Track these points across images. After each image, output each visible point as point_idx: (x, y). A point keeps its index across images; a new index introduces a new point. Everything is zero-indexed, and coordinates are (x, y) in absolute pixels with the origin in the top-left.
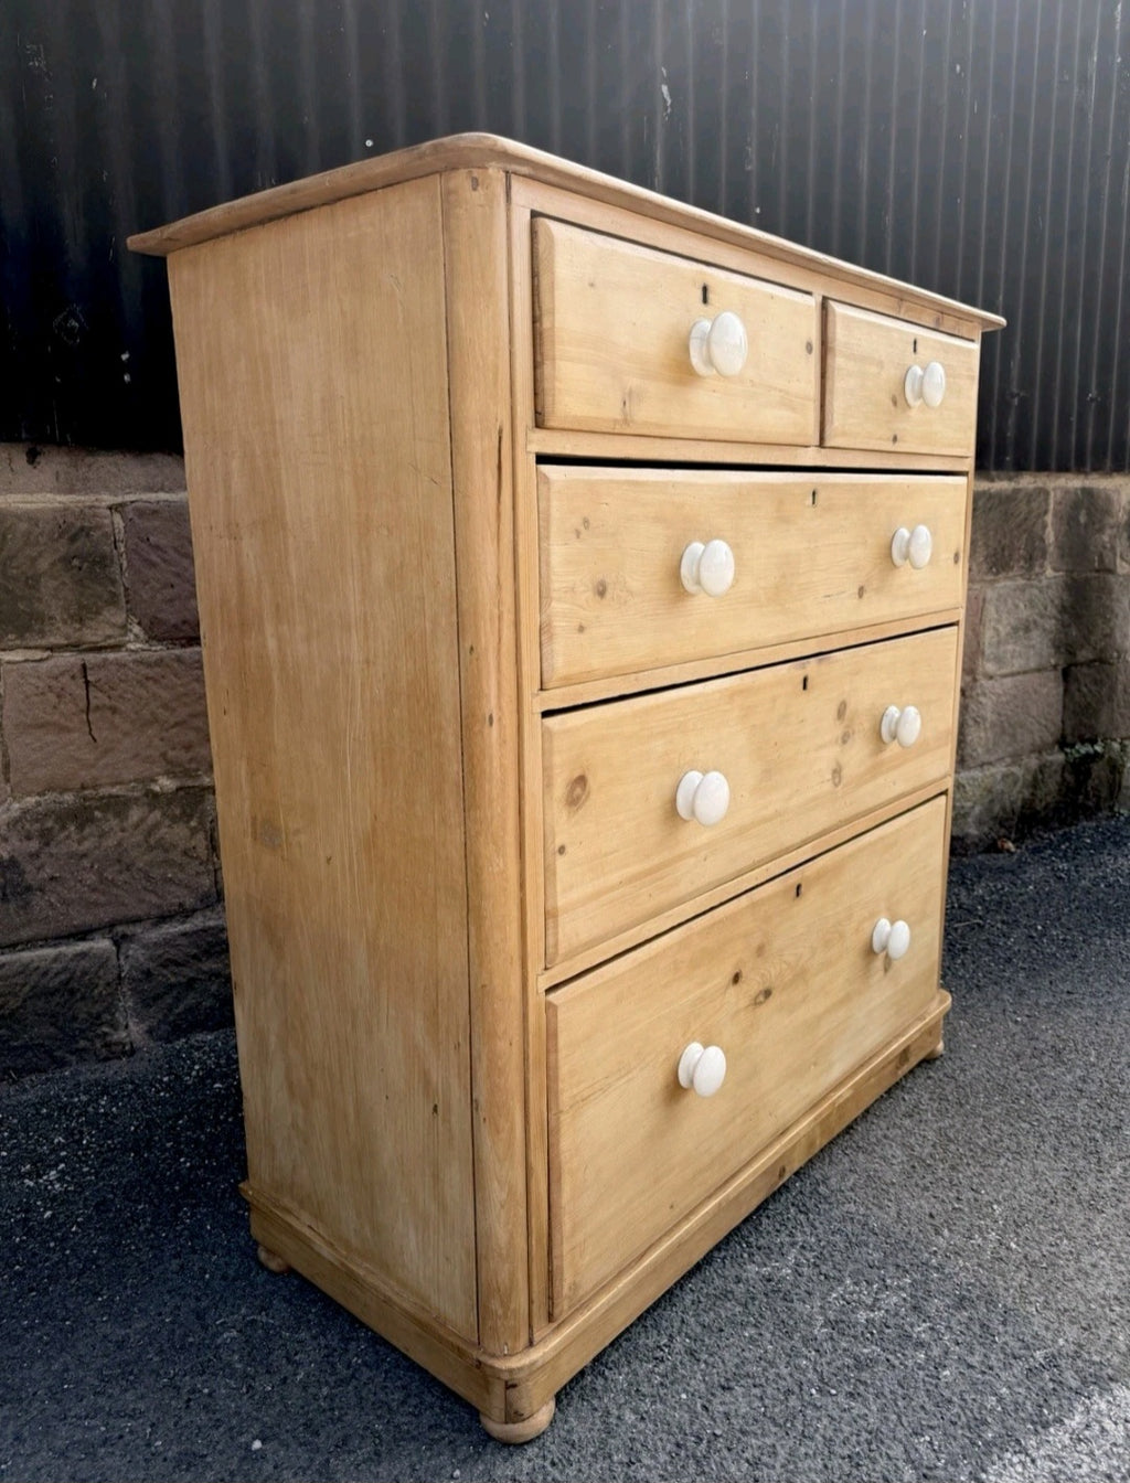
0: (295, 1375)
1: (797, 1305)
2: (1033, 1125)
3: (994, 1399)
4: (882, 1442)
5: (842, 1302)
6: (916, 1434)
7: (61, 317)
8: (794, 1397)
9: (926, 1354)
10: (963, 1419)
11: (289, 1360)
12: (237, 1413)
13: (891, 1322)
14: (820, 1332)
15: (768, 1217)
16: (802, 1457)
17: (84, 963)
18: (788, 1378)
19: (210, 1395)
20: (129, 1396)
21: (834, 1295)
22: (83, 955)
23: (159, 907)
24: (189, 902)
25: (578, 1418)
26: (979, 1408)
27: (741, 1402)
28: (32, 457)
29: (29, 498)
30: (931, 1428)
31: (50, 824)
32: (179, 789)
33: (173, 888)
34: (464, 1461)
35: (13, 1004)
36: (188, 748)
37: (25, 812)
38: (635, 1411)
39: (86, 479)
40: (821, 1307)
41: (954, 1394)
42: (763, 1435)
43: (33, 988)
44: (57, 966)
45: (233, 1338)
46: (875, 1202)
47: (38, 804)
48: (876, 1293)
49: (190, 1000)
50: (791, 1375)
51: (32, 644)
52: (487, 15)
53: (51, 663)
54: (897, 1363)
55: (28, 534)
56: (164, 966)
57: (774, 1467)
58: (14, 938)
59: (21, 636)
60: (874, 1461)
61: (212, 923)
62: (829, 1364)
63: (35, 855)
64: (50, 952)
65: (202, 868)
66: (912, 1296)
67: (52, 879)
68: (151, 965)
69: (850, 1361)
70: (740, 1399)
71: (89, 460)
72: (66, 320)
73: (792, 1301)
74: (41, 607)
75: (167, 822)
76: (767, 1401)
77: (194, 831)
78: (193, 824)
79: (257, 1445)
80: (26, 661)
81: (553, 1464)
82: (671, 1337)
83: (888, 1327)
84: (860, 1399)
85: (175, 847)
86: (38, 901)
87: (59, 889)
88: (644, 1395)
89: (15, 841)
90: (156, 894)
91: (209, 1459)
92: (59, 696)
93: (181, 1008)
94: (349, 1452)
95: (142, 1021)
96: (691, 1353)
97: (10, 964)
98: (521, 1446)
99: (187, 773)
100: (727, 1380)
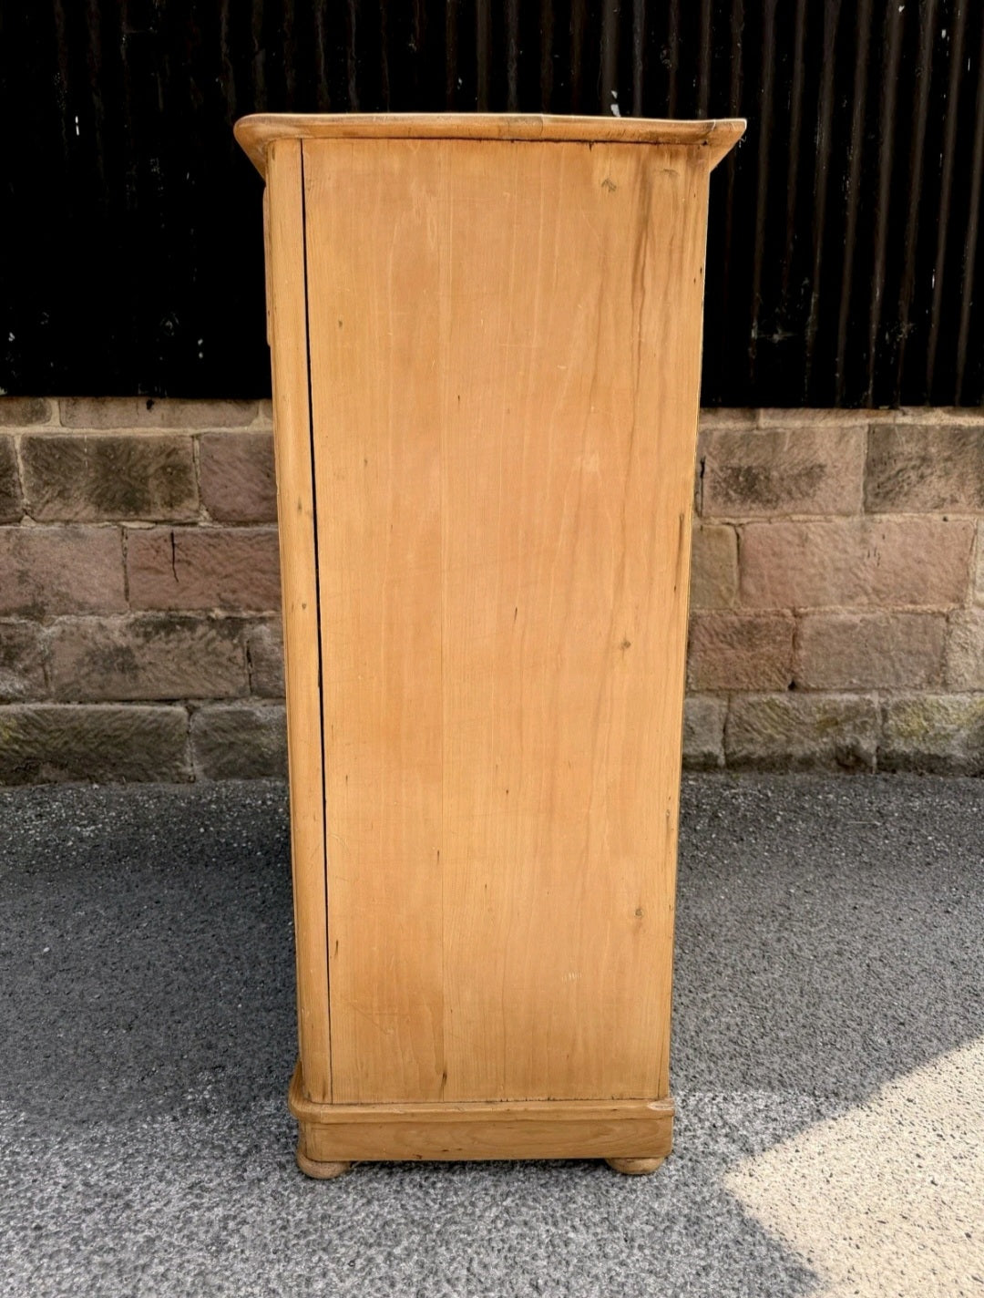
0: (86, 938)
7: (163, 319)
11: (91, 931)
17: (166, 719)
19: (43, 934)
22: (167, 714)
23: (214, 692)
24: (232, 692)
28: (150, 405)
29: (145, 430)
31: (149, 629)
32: (228, 618)
33: (222, 681)
35: (126, 736)
36: (234, 592)
37: (136, 620)
39: (179, 419)
43: (137, 728)
44: (151, 718)
45: (80, 915)
47: (144, 616)
49: (231, 756)
51: (143, 518)
52: (460, 81)
53: (154, 531)
55: (142, 452)
56: (216, 731)
58: (128, 696)
59: (137, 513)
61: (246, 708)
63: (140, 647)
64: (147, 708)
65: (240, 671)
67: (150, 663)
68: (207, 729)
71: (182, 407)
72: (166, 321)
74: (150, 496)
75: (220, 638)
77: (235, 647)
78: (235, 641)
80: (141, 529)
85: (224, 654)
86: (142, 676)
87: (154, 670)
89: (130, 637)
90: (211, 683)
92: (157, 552)
93: (225, 760)
95: (200, 763)
97: (125, 711)
99: (233, 608)
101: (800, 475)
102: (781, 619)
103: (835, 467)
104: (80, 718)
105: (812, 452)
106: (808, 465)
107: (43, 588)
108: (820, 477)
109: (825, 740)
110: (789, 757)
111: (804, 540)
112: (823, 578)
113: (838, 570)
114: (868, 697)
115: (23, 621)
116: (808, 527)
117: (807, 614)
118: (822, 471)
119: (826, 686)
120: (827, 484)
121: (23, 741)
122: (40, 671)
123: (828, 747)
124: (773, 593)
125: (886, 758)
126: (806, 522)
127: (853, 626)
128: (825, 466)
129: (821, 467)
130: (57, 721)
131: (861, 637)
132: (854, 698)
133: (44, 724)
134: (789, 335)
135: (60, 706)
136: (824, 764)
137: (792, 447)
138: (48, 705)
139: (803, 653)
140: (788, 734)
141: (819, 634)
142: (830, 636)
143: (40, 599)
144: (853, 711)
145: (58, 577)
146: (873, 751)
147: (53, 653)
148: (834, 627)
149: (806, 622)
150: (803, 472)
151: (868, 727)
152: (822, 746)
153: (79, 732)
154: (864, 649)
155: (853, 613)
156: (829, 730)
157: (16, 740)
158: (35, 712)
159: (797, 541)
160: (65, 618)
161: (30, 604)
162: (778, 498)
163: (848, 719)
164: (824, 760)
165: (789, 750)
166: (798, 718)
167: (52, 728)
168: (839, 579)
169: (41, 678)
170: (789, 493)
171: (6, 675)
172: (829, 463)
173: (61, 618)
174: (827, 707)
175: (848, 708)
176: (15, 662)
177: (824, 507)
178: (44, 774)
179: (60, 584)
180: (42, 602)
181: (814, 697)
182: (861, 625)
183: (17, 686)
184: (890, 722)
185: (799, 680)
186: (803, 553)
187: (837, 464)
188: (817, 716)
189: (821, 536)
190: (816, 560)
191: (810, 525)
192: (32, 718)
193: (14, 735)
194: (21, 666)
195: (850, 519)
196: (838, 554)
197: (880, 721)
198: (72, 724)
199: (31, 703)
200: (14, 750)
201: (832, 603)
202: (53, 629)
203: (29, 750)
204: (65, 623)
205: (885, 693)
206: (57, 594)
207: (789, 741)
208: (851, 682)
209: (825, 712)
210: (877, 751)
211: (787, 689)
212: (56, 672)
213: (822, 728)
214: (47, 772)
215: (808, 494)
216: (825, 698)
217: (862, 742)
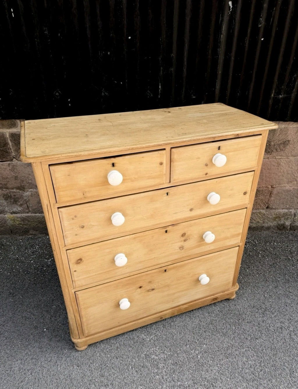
0: (58, 319)
1: (144, 348)
2: (236, 329)
3: (161, 387)
4: (133, 383)
5: (152, 351)
6: (141, 385)
7: (55, 92)
8: (127, 366)
9: (157, 371)
10: (152, 387)
11: (59, 316)
12: (47, 322)
13: (157, 361)
14: (143, 355)
15: (156, 325)
16: (118, 378)
18: (129, 362)
19: (45, 317)
20: (36, 311)
21: (152, 349)
25: (91, 350)
26: (156, 387)
27: (117, 362)
30: (144, 386)
34: (69, 349)
38: (100, 354)
40: (147, 351)
41: (155, 382)
42: (115, 371)
45: (54, 307)
46: (180, 332)
48: (161, 353)
50: (130, 362)
54: (150, 369)
57: (112, 377)
60: (129, 386)
62: (138, 363)
66: (167, 357)
69: (142, 365)
70: (117, 361)
73: (143, 346)
76: (121, 364)
79: (45, 330)
81: (81, 357)
82: (117, 343)
83: (156, 361)
84: (137, 373)
88: (103, 352)
91: (38, 329)
94: (56, 338)
96: (117, 347)
98: (78, 351)
100: (118, 357)
101: (281, 144)
102: (267, 189)
103: (294, 141)
104: (40, 218)
105: (286, 136)
106: (284, 140)
107: (23, 181)
108: (288, 144)
109: (275, 222)
110: (263, 227)
111: (279, 164)
112: (283, 176)
113: (288, 174)
114: (291, 210)
115: (18, 191)
116: (281, 161)
117: (276, 187)
118: (289, 143)
119: (278, 208)
120: (290, 147)
121: (23, 224)
122: (26, 205)
123: (275, 224)
124: (266, 181)
125: (293, 227)
126: (280, 159)
127: (290, 191)
128: (290, 141)
129: (289, 141)
130: (33, 219)
131: (292, 194)
132: (286, 211)
133: (29, 220)
134: (285, 96)
135: (34, 215)
136: (273, 229)
137: (280, 135)
138: (29, 214)
139: (272, 198)
140: (264, 221)
141: (279, 193)
142: (282, 193)
143: (23, 184)
144: (285, 214)
145: (28, 178)
146: (289, 225)
147: (29, 200)
148: (284, 191)
149: (275, 190)
150: (282, 143)
151: (289, 219)
152: (274, 224)
153: (40, 222)
154: (292, 197)
155: (291, 186)
156: (277, 219)
157: (21, 224)
158: (26, 216)
159: (276, 165)
160: (32, 190)
161: (20, 186)
162: (272, 151)
163: (283, 217)
164: (273, 227)
165: (264, 225)
166: (268, 217)
167: (32, 221)
168: (288, 176)
169: (26, 207)
170: (276, 150)
171: (15, 206)
172: (292, 140)
173: (30, 190)
174: (277, 213)
175: (284, 214)
176: (17, 203)
177: (287, 154)
178: (31, 232)
179: (29, 180)
180: (23, 185)
181: (274, 210)
182: (293, 190)
183: (19, 209)
184: (296, 217)
185: (270, 206)
186: (278, 169)
187: (294, 140)
188: (274, 216)
189: (285, 163)
190: (282, 171)
191: (282, 160)
192: (25, 218)
193: (20, 222)
194: (19, 204)
195: (295, 158)
196: (289, 169)
197: (293, 217)
198: (38, 220)
199: (24, 214)
200: (21, 227)
201: (284, 183)
202: (28, 193)
203: (25, 226)
204: (32, 191)
205: (296, 209)
206: (28, 183)
207: (264, 223)
208: (286, 207)
209: (277, 215)
210: (290, 225)
211: (265, 208)
212: (31, 205)
213: (275, 219)
214: (32, 232)
215: (283, 150)
216: (277, 211)
217: (286, 222)
